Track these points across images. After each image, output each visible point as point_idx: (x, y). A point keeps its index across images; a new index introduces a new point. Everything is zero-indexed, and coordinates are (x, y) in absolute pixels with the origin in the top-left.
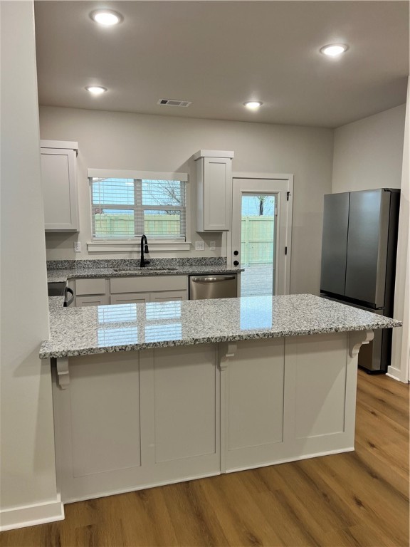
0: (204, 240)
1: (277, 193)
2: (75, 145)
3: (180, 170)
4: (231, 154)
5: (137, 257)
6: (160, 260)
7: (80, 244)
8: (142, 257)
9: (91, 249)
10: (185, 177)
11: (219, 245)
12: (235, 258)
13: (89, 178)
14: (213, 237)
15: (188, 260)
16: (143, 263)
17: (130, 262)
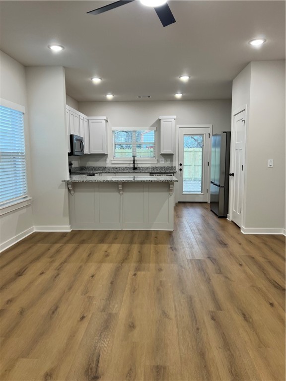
0: (164, 158)
1: (203, 134)
2: (105, 118)
3: (153, 126)
4: (175, 117)
5: (132, 166)
6: (143, 167)
7: (108, 159)
8: (134, 165)
9: (113, 162)
10: (155, 128)
11: (172, 160)
12: (180, 167)
13: (113, 131)
14: (169, 156)
15: (156, 167)
16: (135, 168)
17: (129, 168)
